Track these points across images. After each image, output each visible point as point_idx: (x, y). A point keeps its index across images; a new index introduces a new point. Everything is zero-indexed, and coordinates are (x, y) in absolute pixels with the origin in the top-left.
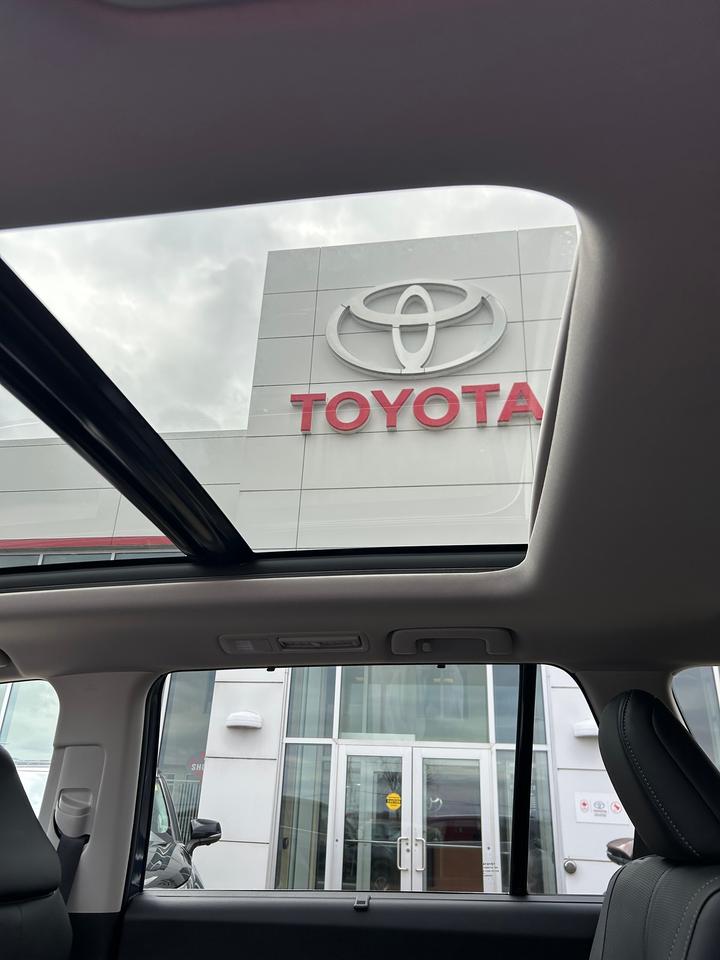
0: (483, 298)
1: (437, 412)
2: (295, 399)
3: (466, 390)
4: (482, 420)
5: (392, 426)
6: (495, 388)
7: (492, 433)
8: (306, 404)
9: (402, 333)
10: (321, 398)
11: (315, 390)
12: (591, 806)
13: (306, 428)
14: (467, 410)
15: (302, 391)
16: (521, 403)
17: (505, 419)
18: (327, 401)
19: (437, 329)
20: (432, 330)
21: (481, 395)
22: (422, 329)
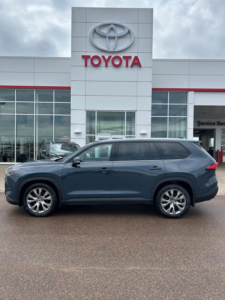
0: (129, 30)
1: (117, 62)
2: (83, 57)
3: (124, 57)
4: (127, 66)
5: (106, 66)
6: (130, 57)
7: (129, 68)
8: (86, 58)
10: (89, 56)
11: (88, 54)
13: (86, 65)
14: (124, 62)
15: (84, 54)
16: (136, 61)
17: (132, 66)
18: (91, 57)
19: (117, 38)
20: (116, 38)
21: (127, 58)
22: (114, 38)
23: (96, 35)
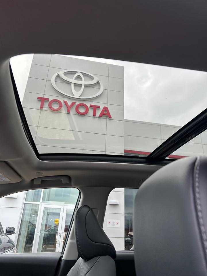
0: (98, 81)
1: (82, 110)
2: (39, 98)
3: (91, 106)
4: (94, 115)
5: (68, 112)
6: (99, 107)
7: (97, 119)
8: (42, 100)
9: (74, 85)
10: (48, 99)
11: (45, 97)
12: (111, 223)
13: (42, 107)
14: (91, 112)
15: (42, 96)
16: (105, 112)
17: (100, 117)
18: (49, 101)
19: (85, 87)
20: (83, 87)
21: (95, 108)
22: (80, 86)
23: (58, 80)
